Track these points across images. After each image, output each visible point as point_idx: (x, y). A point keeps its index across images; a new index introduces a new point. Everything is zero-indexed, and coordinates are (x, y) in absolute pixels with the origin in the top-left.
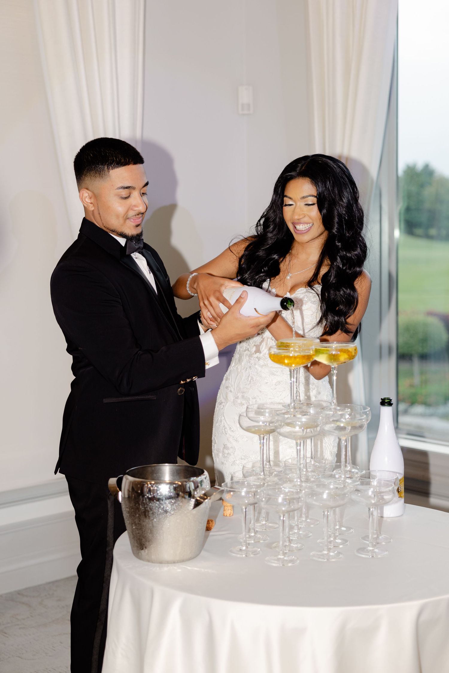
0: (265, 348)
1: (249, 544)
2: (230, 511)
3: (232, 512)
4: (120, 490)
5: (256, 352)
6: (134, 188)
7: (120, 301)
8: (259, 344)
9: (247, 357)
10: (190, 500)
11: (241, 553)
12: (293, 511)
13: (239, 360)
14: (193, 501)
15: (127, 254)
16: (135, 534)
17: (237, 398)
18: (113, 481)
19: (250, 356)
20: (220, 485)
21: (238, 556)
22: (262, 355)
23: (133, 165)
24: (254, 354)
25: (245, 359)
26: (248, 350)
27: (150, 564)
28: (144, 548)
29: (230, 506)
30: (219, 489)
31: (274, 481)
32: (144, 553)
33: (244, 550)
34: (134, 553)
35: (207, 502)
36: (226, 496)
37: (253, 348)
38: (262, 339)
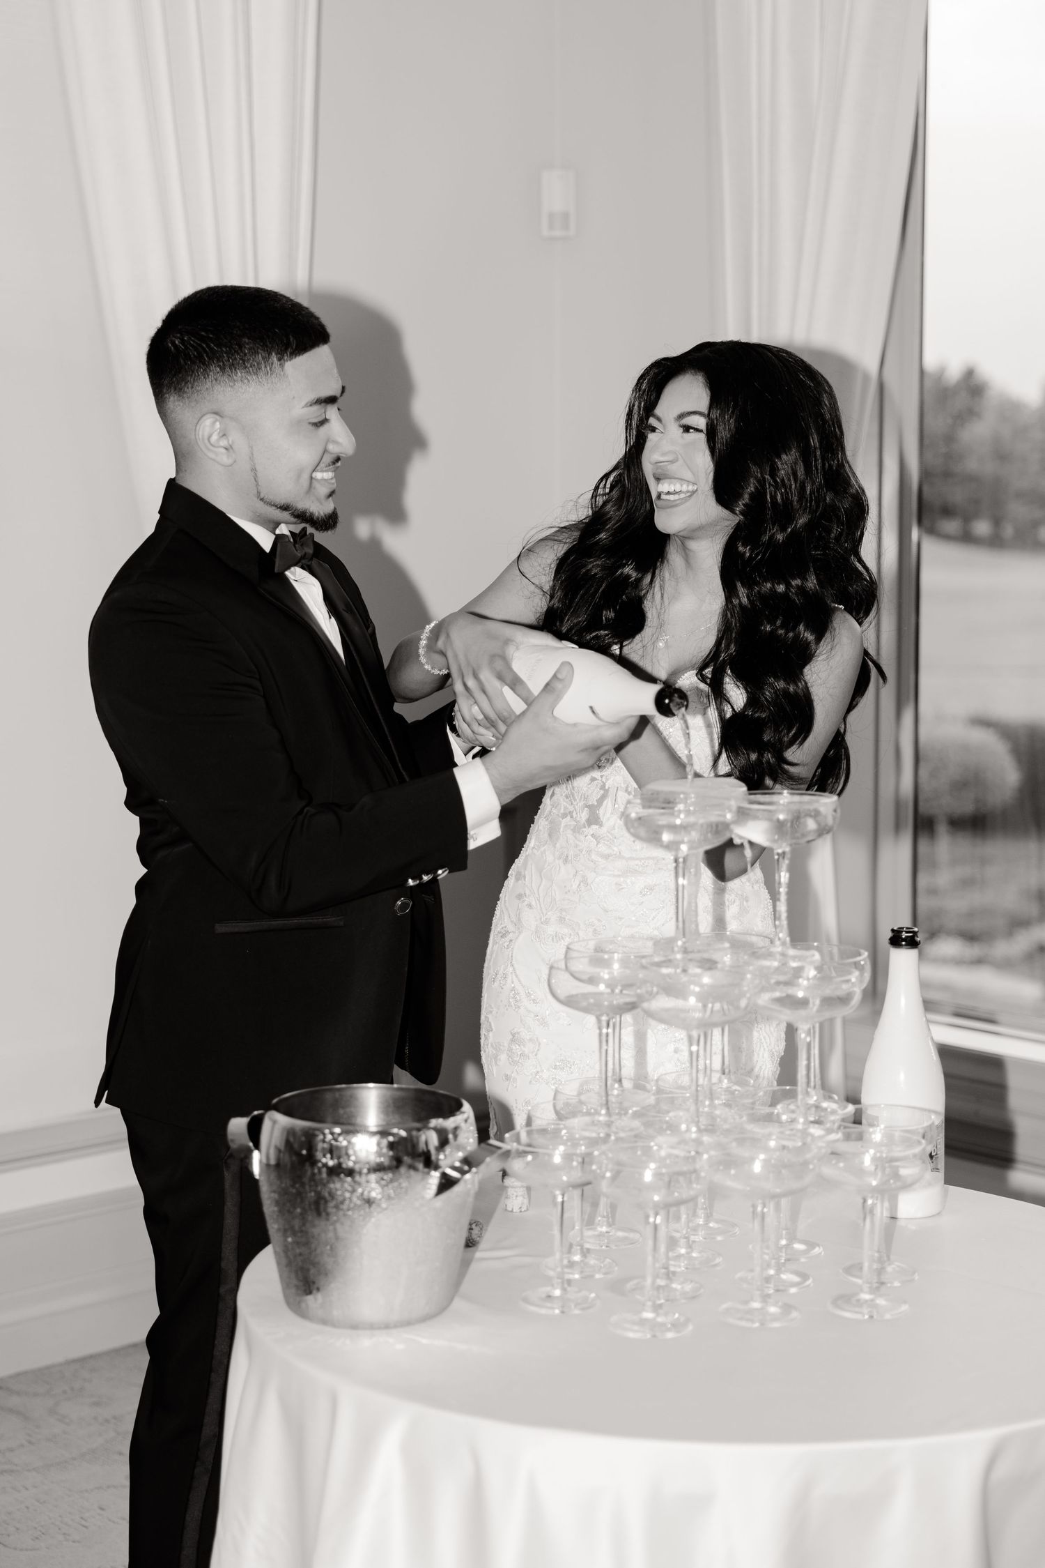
0: (611, 812)
1: (569, 1282)
2: (520, 1199)
3: (526, 1202)
4: (257, 1146)
5: (589, 822)
7: (258, 685)
8: (596, 803)
9: (570, 831)
10: (428, 1173)
11: (549, 1305)
12: (679, 1203)
13: (550, 836)
14: (435, 1177)
15: (276, 572)
16: (291, 1257)
17: (546, 922)
18: (238, 1125)
19: (577, 830)
20: (501, 1139)
21: (543, 1311)
22: (604, 830)
24: (584, 827)
25: (564, 836)
26: (571, 816)
27: (328, 1329)
28: (314, 1292)
30: (499, 1148)
31: (632, 1130)
33: (557, 1297)
34: (288, 1303)
35: (470, 1180)
36: (516, 1165)
37: (582, 812)
38: (602, 792)
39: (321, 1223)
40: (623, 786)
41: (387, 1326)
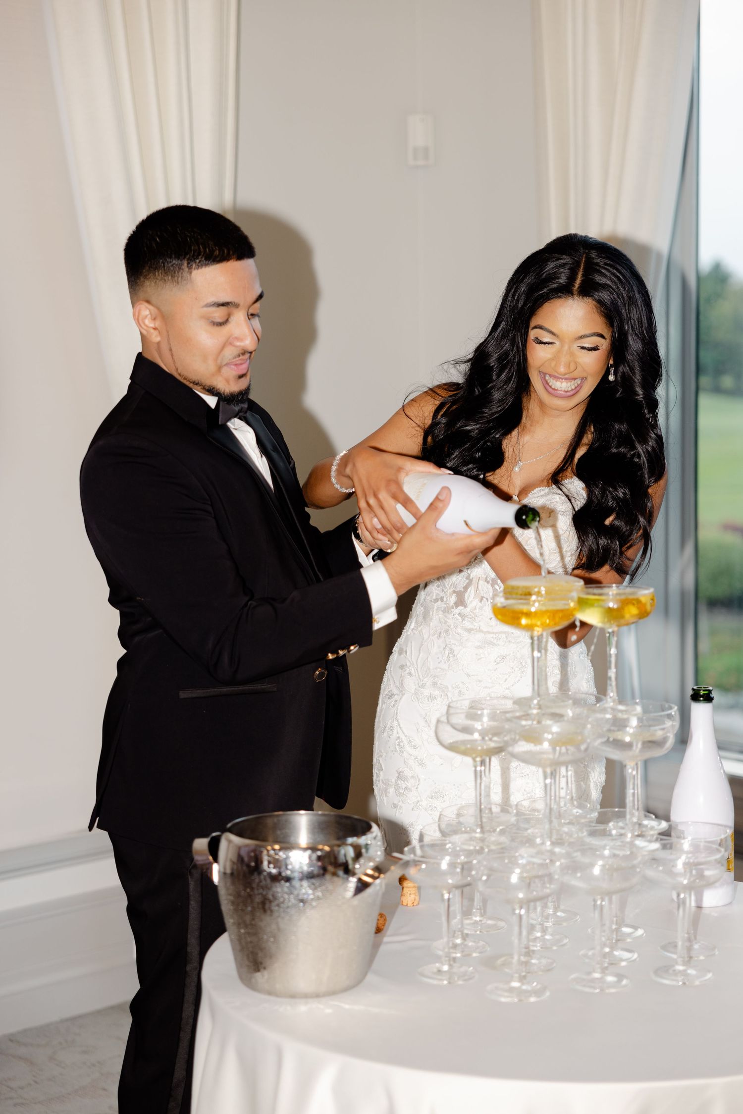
0: (474, 598)
1: (454, 959)
2: (413, 896)
3: (417, 898)
4: (216, 860)
5: (457, 604)
6: (237, 306)
7: (210, 509)
8: (462, 590)
9: (441, 612)
10: (347, 879)
11: (440, 977)
13: (424, 618)
14: (353, 881)
15: (220, 423)
16: (244, 944)
17: (423, 686)
18: (201, 844)
19: (446, 610)
20: (402, 852)
21: (435, 982)
22: (468, 609)
23: (237, 260)
24: (453, 608)
25: (436, 617)
26: (442, 600)
27: (272, 998)
28: (262, 970)
29: (414, 887)
30: (400, 859)
31: (500, 844)
32: (260, 978)
33: (445, 972)
34: (241, 978)
35: (379, 885)
36: (412, 872)
37: (451, 597)
38: (467, 581)
39: (267, 919)
40: (484, 576)
41: (317, 996)
